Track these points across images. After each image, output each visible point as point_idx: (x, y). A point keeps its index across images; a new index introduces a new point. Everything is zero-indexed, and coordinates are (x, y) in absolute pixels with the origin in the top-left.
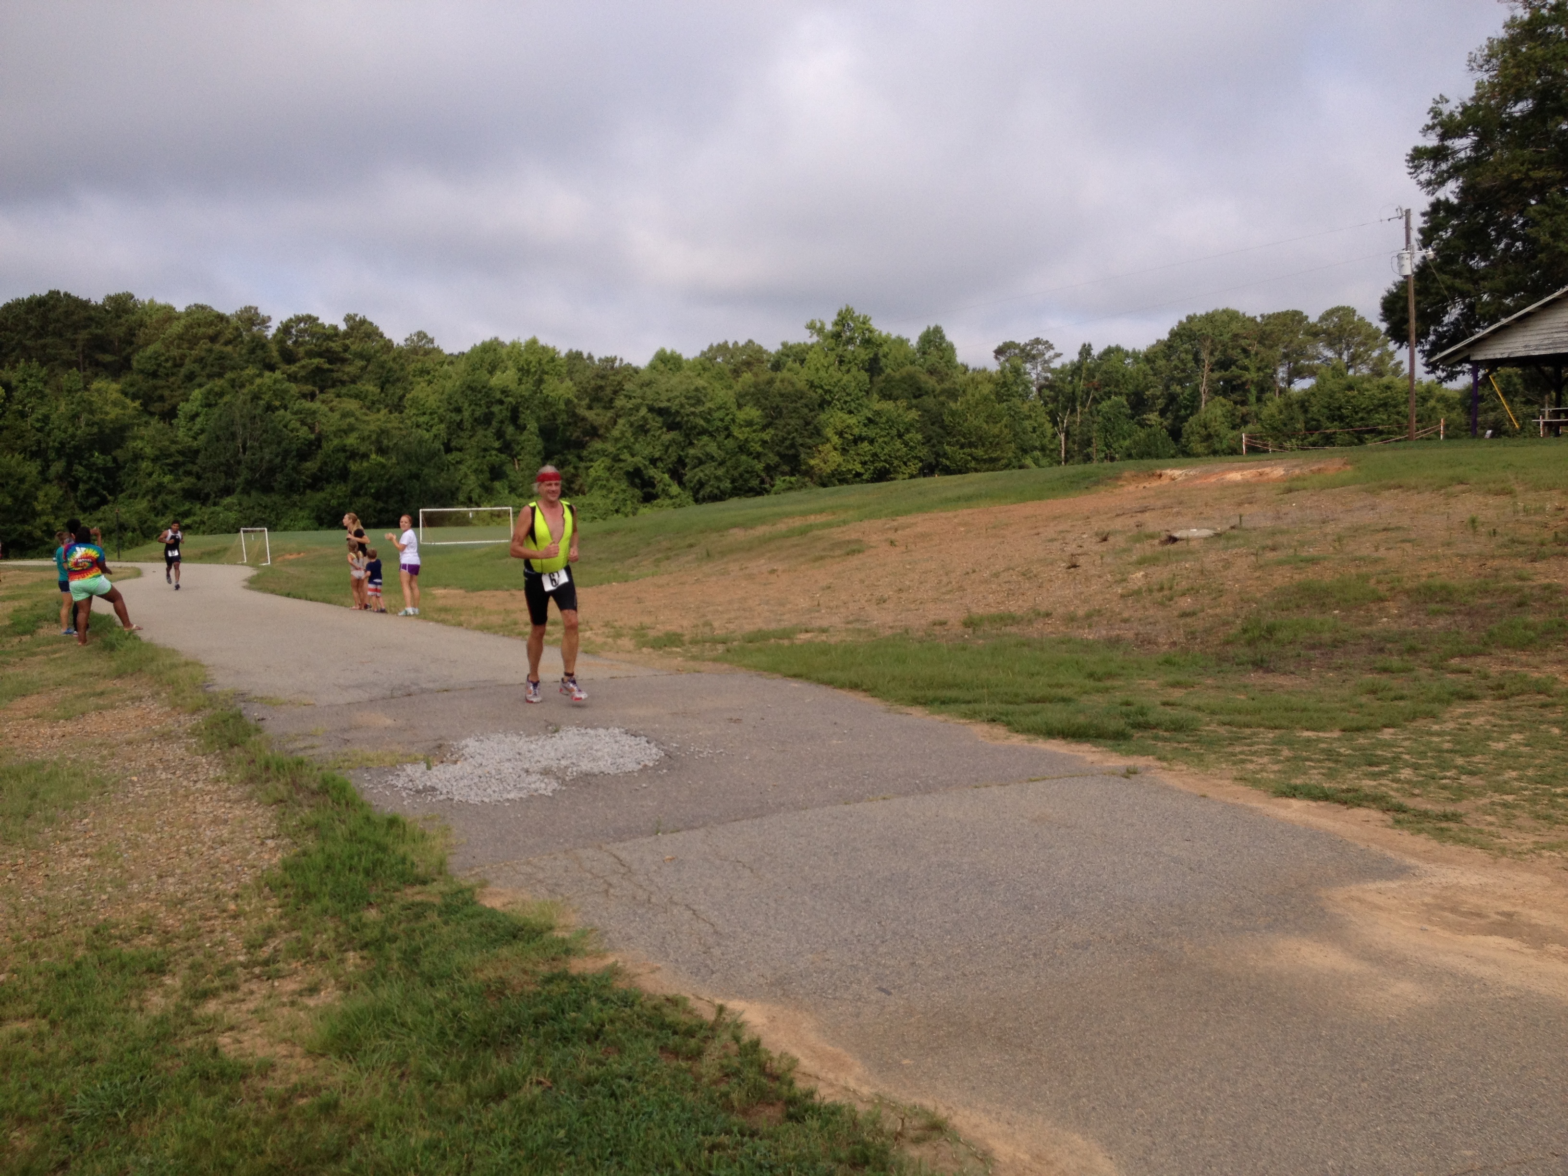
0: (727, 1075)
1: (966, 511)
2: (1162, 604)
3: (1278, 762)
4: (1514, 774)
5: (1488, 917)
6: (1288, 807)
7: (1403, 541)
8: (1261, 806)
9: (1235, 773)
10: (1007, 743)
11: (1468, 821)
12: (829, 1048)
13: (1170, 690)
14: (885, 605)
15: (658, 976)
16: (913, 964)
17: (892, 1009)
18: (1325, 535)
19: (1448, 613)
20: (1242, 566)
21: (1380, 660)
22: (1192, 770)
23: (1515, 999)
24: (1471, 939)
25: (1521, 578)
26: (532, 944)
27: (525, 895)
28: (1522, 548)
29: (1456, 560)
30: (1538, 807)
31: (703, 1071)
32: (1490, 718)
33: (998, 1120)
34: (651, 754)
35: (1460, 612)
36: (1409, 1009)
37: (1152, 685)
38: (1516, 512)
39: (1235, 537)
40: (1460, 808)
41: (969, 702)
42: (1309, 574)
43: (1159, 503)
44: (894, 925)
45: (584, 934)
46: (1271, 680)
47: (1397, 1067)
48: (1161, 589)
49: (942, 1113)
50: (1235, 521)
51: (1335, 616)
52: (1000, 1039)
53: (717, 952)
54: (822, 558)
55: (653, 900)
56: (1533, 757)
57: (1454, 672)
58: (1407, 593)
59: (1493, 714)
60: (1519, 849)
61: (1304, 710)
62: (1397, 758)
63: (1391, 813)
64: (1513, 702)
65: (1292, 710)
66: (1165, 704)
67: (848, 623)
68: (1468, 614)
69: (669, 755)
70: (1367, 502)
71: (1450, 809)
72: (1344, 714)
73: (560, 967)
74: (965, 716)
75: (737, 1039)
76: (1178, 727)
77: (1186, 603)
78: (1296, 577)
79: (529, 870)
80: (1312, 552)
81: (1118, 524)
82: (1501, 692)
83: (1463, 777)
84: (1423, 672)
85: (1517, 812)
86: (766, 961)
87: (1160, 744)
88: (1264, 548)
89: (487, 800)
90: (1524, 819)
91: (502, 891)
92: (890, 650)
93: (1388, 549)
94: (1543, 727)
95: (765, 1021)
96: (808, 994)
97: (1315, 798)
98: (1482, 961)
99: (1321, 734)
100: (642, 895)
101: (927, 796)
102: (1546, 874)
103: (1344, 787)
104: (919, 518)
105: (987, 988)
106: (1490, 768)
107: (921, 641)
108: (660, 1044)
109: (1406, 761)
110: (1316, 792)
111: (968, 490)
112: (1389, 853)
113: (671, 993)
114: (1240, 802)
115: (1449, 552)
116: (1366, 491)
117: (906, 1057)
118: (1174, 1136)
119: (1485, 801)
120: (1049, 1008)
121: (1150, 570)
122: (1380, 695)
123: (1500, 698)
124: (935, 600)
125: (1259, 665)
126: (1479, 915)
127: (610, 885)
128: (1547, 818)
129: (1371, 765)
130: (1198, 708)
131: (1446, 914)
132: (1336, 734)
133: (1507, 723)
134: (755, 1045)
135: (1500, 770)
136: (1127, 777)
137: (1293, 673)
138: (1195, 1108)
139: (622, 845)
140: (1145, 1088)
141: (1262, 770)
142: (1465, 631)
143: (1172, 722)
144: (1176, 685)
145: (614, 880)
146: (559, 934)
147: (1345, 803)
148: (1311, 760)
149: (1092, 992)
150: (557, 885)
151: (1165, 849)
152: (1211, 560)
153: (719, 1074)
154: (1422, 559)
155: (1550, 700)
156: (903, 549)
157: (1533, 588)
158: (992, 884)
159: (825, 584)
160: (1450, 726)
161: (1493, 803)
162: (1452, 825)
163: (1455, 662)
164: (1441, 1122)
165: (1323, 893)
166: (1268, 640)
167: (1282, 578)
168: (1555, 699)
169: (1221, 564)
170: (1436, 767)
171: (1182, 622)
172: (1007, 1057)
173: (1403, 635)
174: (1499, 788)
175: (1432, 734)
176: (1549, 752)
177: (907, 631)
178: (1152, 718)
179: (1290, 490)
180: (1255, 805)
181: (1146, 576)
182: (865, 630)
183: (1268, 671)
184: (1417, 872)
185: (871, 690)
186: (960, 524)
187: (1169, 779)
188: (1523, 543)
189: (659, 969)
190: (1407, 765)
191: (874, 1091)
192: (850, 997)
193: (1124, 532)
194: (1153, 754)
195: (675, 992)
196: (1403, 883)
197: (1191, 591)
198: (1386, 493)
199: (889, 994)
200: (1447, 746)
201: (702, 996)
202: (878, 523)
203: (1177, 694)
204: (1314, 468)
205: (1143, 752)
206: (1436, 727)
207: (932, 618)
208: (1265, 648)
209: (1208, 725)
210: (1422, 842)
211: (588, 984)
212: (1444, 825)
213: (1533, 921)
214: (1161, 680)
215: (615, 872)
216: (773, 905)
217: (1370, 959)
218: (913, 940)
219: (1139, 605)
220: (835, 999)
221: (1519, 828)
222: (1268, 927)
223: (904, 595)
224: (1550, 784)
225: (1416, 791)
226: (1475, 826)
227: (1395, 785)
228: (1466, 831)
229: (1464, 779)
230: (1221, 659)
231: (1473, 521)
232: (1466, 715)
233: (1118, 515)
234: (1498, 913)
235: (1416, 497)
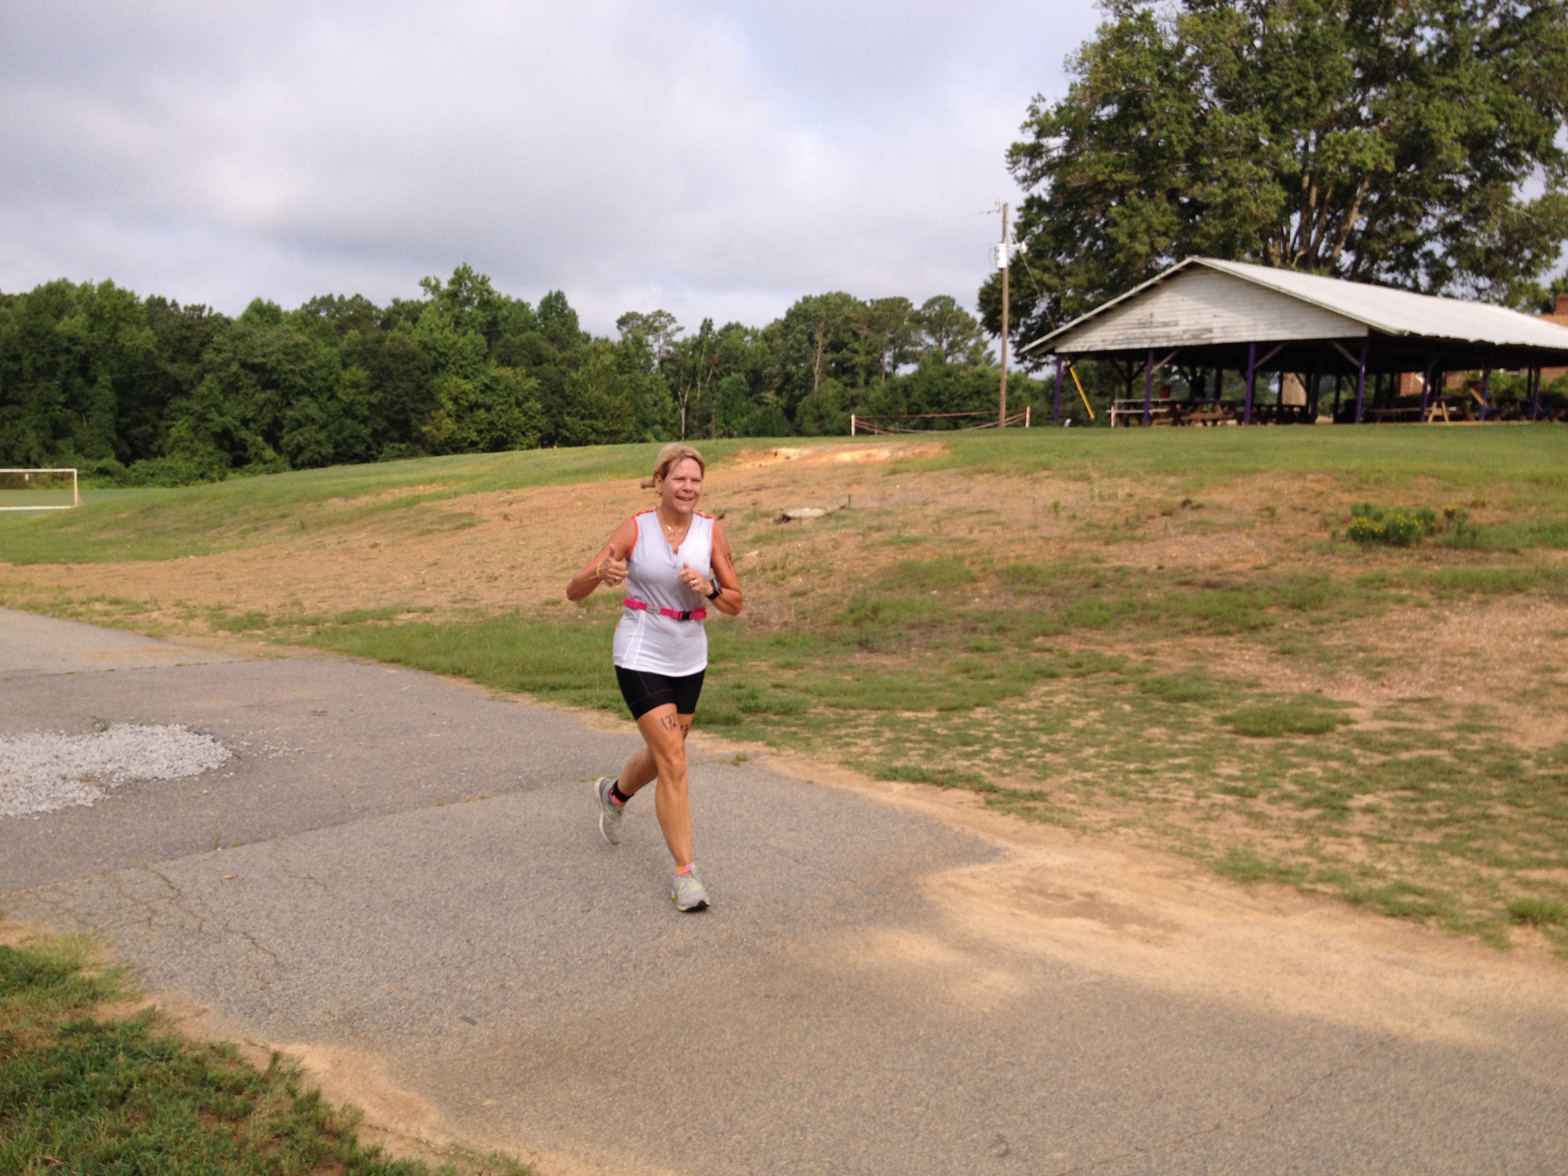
0: (278, 1136)
1: (584, 485)
2: (775, 583)
3: (880, 744)
4: (1092, 751)
5: (1071, 898)
6: (889, 790)
7: (995, 524)
8: (864, 790)
9: (840, 757)
10: (617, 731)
11: (1052, 800)
12: (403, 1093)
13: (781, 672)
14: (496, 584)
15: (204, 1020)
16: (502, 986)
17: (476, 1041)
18: (926, 517)
19: (1033, 594)
20: (850, 546)
21: (973, 640)
22: (800, 755)
23: (1098, 984)
24: (1059, 922)
25: (1097, 561)
26: (51, 990)
27: (50, 929)
28: (1097, 532)
29: (1040, 542)
30: (1114, 784)
31: (250, 1134)
32: (1070, 696)
33: (587, 1162)
34: (219, 753)
35: (1043, 593)
36: (1001, 1001)
37: (763, 666)
38: (1092, 498)
39: (844, 518)
40: (1045, 786)
41: (580, 688)
42: (911, 555)
43: (774, 482)
44: (484, 943)
45: (117, 974)
46: (875, 660)
47: (991, 1065)
48: (774, 568)
49: (526, 1160)
50: (844, 501)
51: (934, 597)
52: (592, 1066)
53: (276, 987)
54: (429, 532)
55: (205, 928)
56: (1108, 733)
57: (1038, 650)
58: (997, 573)
59: (1072, 692)
60: (1097, 827)
61: (905, 690)
62: (988, 737)
63: (983, 794)
64: (1089, 680)
65: (893, 690)
66: (775, 686)
67: (455, 602)
68: (1050, 595)
69: (237, 756)
70: (962, 486)
71: (1036, 787)
72: (941, 694)
73: (87, 1014)
74: (575, 702)
75: (293, 1094)
76: (787, 710)
77: (798, 582)
78: (899, 557)
79: (56, 897)
80: (913, 533)
81: (734, 502)
82: (1079, 670)
83: (1048, 755)
84: (1011, 651)
85: (1096, 790)
86: (334, 994)
87: (769, 729)
88: (870, 529)
89: (11, 813)
90: (1102, 797)
91: (19, 924)
92: (498, 632)
93: (981, 531)
94: (1116, 704)
95: (328, 1066)
96: (380, 1031)
97: (915, 781)
98: (1068, 945)
99: (920, 715)
100: (192, 923)
101: (530, 794)
102: (1123, 851)
103: (941, 768)
104: (536, 491)
105: (582, 1008)
106: (1071, 746)
107: (532, 622)
108: (199, 1104)
109: (996, 740)
110: (915, 775)
111: (587, 463)
112: (983, 836)
113: (217, 1039)
114: (844, 787)
115: (1034, 535)
116: (963, 474)
117: (488, 1097)
118: (772, 1163)
119: (1066, 779)
120: (648, 1026)
121: (765, 549)
122: (972, 674)
123: (1079, 675)
124: (549, 578)
125: (864, 645)
126: (1064, 896)
127: (154, 912)
128: (1122, 794)
129: (965, 744)
130: (806, 691)
131: (1035, 897)
132: (933, 714)
133: (1085, 700)
134: (314, 1098)
135: (1080, 746)
136: (736, 765)
137: (894, 653)
138: (794, 1129)
139: (173, 863)
140: (744, 1110)
141: (866, 753)
142: (1047, 610)
143: (782, 705)
144: (787, 666)
145: (160, 906)
146: (86, 974)
147: (941, 784)
148: (911, 741)
149: (692, 1005)
150: (89, 914)
151: (772, 841)
152: (822, 539)
153: (267, 1137)
154: (1010, 541)
155: (1121, 677)
156: (517, 523)
157: (1106, 570)
158: (594, 889)
159: (432, 560)
160: (1035, 704)
161: (1074, 781)
162: (1038, 804)
163: (1039, 640)
164: (1033, 1123)
165: (921, 880)
166: (873, 620)
167: (886, 558)
168: (1126, 677)
169: (831, 544)
170: (1023, 745)
171: (793, 601)
172: (600, 1087)
173: (994, 614)
174: (1080, 766)
175: (1018, 712)
176: (1122, 729)
177: (517, 611)
178: (762, 702)
179: (894, 472)
180: (857, 789)
181: (760, 555)
182: (473, 610)
183: (872, 651)
184: (1007, 854)
185: (476, 677)
186: (577, 499)
187: (777, 765)
188: (1098, 527)
189: (205, 1011)
190: (997, 744)
191: (449, 1140)
192: (429, 1031)
193: (739, 510)
194: (762, 739)
195: (223, 1039)
196: (995, 865)
197: (803, 570)
198: (980, 478)
199: (474, 1023)
200: (1032, 724)
201: (256, 1041)
202: (492, 496)
203: (788, 675)
204: (917, 451)
205: (753, 737)
206: (1022, 706)
207: (545, 597)
208: (870, 627)
209: (815, 707)
210: (1010, 823)
211: (117, 1035)
212: (1031, 804)
213: (1114, 901)
214: (773, 662)
215: (161, 897)
216: (347, 927)
217: (965, 948)
218: (504, 959)
219: (753, 585)
220: (411, 1034)
221: (1098, 806)
222: (869, 920)
223: (516, 573)
224: (1122, 760)
225: (1006, 771)
226: (1059, 805)
227: (986, 765)
228: (1050, 810)
229: (1048, 757)
230: (830, 639)
231: (1056, 505)
232: (1050, 693)
233: (734, 493)
234: (1081, 894)
235: (1007, 482)
